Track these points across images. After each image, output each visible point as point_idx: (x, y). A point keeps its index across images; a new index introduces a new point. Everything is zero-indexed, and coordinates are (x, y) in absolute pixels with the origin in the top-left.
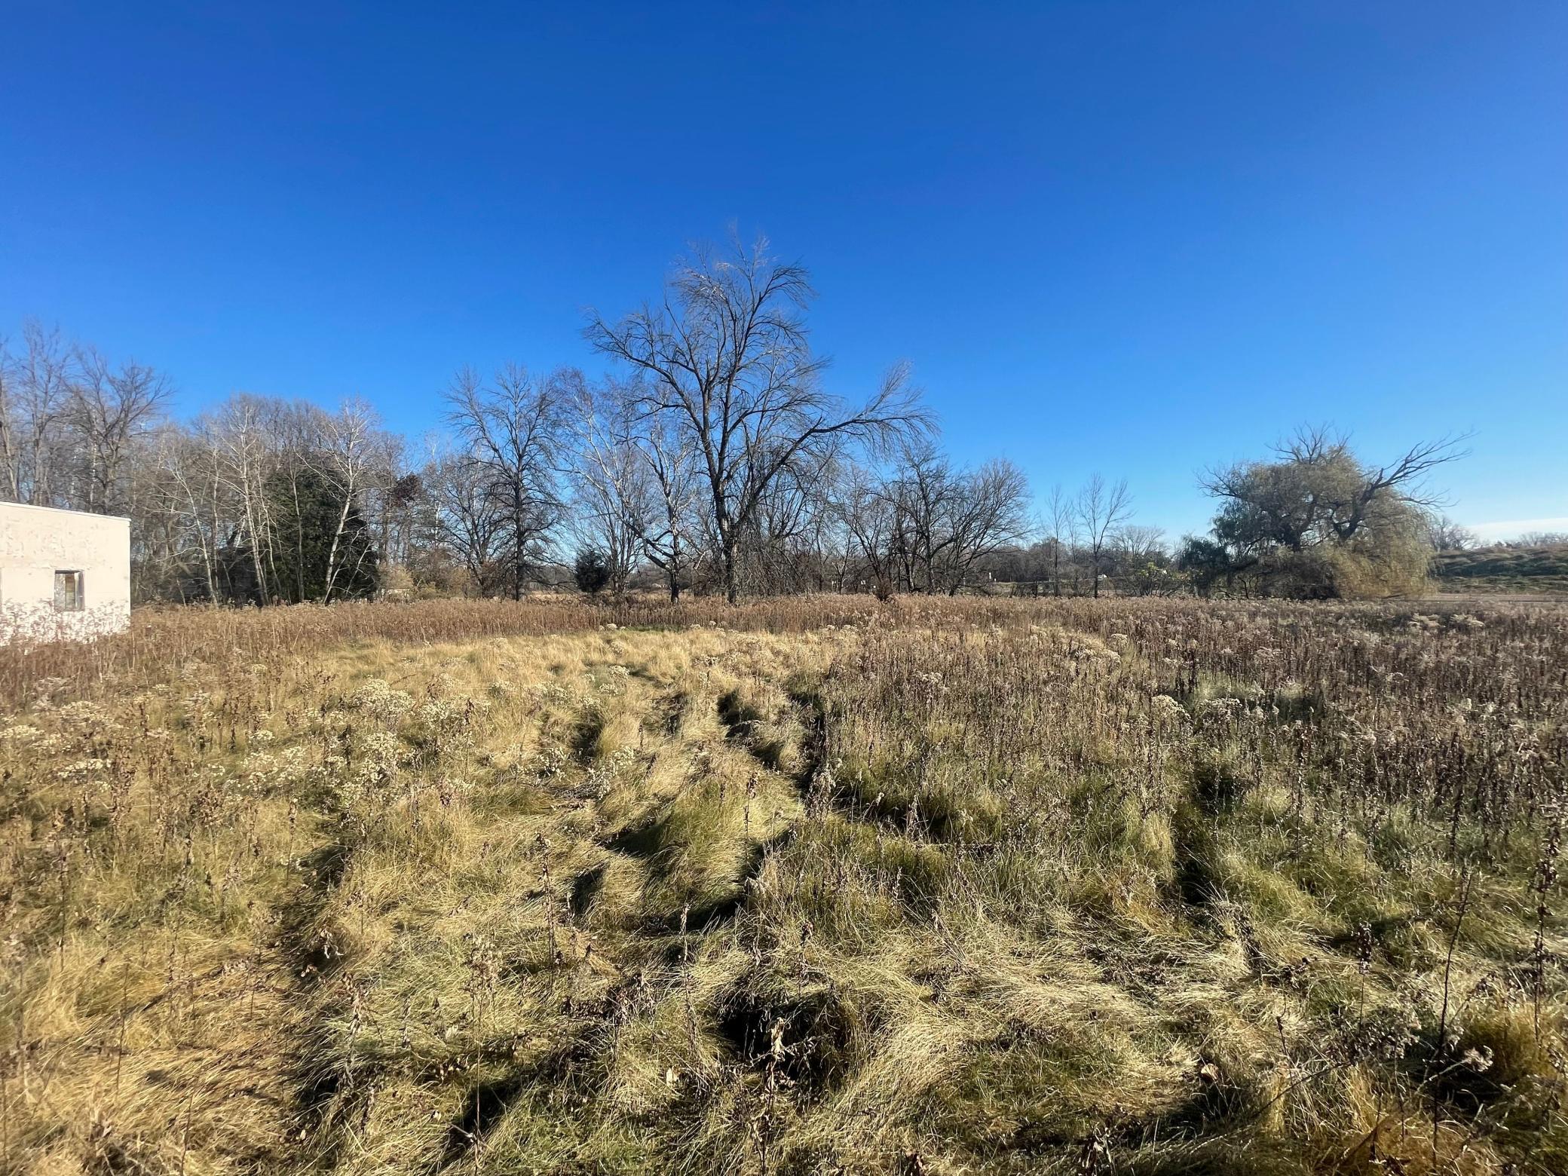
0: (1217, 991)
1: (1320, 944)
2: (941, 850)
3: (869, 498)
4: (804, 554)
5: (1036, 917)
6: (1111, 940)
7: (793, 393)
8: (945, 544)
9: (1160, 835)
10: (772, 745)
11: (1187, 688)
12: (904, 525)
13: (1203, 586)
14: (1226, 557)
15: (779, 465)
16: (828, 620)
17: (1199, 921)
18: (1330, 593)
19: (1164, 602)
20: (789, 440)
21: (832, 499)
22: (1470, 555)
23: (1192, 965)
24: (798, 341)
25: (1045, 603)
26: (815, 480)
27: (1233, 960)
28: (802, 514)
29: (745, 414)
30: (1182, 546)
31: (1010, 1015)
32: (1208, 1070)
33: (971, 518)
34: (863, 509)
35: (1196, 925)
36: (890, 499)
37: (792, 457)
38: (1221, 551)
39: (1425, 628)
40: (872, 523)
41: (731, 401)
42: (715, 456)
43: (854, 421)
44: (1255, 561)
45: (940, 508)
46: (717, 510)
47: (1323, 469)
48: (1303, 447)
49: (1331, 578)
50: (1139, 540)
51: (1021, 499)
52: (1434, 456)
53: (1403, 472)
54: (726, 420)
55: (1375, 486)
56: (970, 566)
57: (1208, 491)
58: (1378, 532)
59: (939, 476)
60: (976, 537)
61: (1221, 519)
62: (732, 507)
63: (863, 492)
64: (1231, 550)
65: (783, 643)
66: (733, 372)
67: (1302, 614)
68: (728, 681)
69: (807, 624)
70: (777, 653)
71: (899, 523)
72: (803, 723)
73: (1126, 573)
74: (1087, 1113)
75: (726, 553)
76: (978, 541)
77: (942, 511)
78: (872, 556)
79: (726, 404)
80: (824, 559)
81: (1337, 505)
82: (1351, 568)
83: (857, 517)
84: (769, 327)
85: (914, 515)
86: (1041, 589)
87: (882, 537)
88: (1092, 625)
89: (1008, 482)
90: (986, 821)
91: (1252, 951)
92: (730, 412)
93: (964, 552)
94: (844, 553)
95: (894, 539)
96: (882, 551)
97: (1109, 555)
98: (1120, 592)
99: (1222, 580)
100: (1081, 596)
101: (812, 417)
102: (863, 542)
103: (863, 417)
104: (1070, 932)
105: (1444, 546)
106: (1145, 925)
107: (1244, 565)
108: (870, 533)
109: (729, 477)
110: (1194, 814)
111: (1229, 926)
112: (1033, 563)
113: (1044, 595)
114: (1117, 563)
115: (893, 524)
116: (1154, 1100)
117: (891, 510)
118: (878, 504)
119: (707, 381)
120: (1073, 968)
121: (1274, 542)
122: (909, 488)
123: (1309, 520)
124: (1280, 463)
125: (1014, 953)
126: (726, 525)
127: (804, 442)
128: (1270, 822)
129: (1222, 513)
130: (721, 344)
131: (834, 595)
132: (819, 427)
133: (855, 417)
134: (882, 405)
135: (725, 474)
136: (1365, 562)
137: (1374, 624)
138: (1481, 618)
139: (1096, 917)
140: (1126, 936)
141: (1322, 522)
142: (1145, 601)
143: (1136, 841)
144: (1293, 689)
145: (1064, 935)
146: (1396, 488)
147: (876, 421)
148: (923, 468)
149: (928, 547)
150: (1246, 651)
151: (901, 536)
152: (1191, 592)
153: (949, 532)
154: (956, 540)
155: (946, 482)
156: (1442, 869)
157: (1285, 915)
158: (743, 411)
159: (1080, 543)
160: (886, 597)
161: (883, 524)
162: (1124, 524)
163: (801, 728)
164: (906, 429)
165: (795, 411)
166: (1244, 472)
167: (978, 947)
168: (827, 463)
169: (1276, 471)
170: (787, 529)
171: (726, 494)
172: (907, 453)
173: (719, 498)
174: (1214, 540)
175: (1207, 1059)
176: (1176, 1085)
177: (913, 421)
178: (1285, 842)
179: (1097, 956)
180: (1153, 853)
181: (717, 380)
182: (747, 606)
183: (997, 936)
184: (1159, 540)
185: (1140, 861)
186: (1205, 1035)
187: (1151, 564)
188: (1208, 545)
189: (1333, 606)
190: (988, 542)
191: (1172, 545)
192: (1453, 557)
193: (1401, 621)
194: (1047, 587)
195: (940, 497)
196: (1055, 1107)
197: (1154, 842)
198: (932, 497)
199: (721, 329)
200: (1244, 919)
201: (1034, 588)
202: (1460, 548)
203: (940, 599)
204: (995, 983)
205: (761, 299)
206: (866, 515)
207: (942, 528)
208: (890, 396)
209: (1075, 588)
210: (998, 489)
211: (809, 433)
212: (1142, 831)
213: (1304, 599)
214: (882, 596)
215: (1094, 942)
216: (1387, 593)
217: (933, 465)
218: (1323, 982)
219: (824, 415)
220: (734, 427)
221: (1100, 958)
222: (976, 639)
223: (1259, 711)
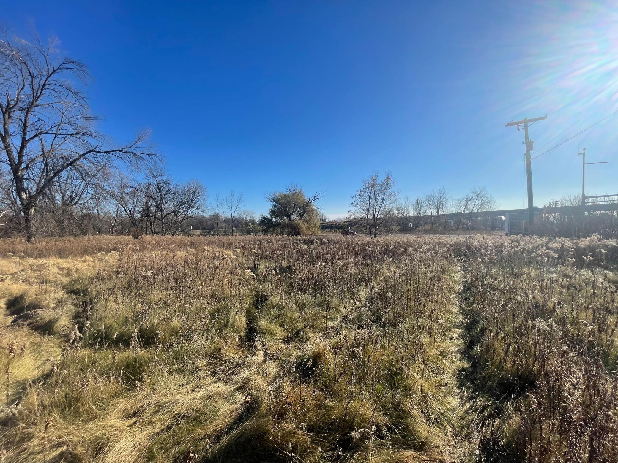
0: (254, 369)
1: (283, 342)
2: (148, 351)
3: (129, 190)
4: (87, 215)
5: (191, 366)
6: (220, 365)
7: (80, 129)
8: (170, 213)
9: (241, 321)
10: (50, 321)
11: (256, 266)
12: (150, 204)
13: (266, 231)
14: (272, 222)
15: (68, 165)
16: (101, 249)
17: (251, 347)
18: (298, 233)
19: (254, 237)
20: (76, 153)
21: (107, 188)
22: (327, 223)
23: (247, 363)
24: (82, 102)
25: (212, 238)
26: (94, 177)
27: (260, 356)
28: (85, 194)
29: (41, 133)
30: (260, 218)
31: (174, 413)
32: (248, 399)
33: (182, 203)
34: (125, 194)
35: (249, 349)
36: (141, 191)
37: (78, 162)
38: (271, 220)
39: (317, 243)
40: (131, 202)
41: (30, 122)
42: (15, 154)
43: (119, 151)
44: (280, 224)
45: (168, 197)
46: (17, 186)
47: (296, 196)
48: (292, 189)
49: (298, 229)
50: (247, 215)
51: (204, 197)
52: (320, 196)
53: (314, 200)
54: (24, 134)
55: (308, 203)
56: (182, 223)
57: (267, 200)
58: (309, 216)
59: (167, 183)
60: (184, 211)
61: (271, 210)
62: (31, 186)
63: (125, 186)
64: (274, 220)
65: (67, 263)
66: (31, 107)
67: (289, 240)
68: (17, 288)
69: (85, 252)
70: (62, 269)
71: (147, 203)
72: (74, 305)
73: (242, 227)
74: (203, 438)
75: (25, 212)
76: (186, 213)
77: (169, 199)
78: (131, 217)
79: (25, 124)
80: (101, 218)
81: (300, 207)
82: (303, 226)
83: (122, 199)
84: (61, 88)
85: (155, 200)
86: (212, 233)
87: (137, 209)
88: (228, 246)
89: (199, 189)
90: (174, 332)
91: (265, 352)
92: (28, 129)
93: (180, 217)
94: (114, 215)
95: (144, 210)
96: (137, 216)
97: (236, 220)
98: (240, 234)
99: (271, 229)
100: (227, 235)
101: (92, 144)
102: (126, 210)
103: (125, 150)
104: (205, 368)
105: (323, 221)
106: (232, 355)
107: (278, 225)
108: (130, 206)
109: (27, 168)
110: (253, 310)
111: (259, 346)
112: (209, 223)
113: (213, 235)
114: (239, 223)
115: (143, 202)
116: (229, 419)
117: (142, 196)
118: (135, 193)
119: (7, 106)
120: (205, 382)
121: (285, 218)
122: (152, 187)
123: (293, 211)
124: (286, 193)
125: (180, 386)
126: (24, 196)
127: (87, 156)
128: (274, 307)
129: (271, 208)
130: (21, 87)
131: (107, 236)
132: (97, 150)
133: (120, 149)
134: (135, 146)
135: (24, 165)
136: (306, 224)
137: (306, 242)
138: (328, 240)
139: (215, 358)
140: (225, 361)
141: (297, 212)
142: (248, 237)
143: (233, 325)
144: (284, 264)
145: (202, 370)
146: (312, 203)
147: (132, 153)
148: (159, 179)
149: (162, 215)
150: (273, 253)
151: (148, 209)
152: (262, 233)
153: (172, 208)
154: (175, 212)
155: (171, 186)
156: (313, 310)
157: (275, 336)
158: (40, 131)
159: (226, 216)
160: (138, 237)
161: (138, 203)
162: (242, 209)
163: (73, 308)
164: (150, 160)
165: (80, 138)
166: (277, 195)
167: (163, 389)
168: (103, 169)
169: (285, 196)
170: (75, 202)
171: (25, 177)
172: (151, 171)
173: (18, 180)
174: (269, 216)
175: (248, 395)
176: (237, 409)
177: (153, 157)
178: (277, 313)
179: (214, 373)
180: (238, 327)
181: (17, 108)
182: (42, 243)
183: (173, 381)
184: (253, 215)
185: (234, 332)
186: (248, 387)
187: (250, 224)
188: (267, 218)
189: (299, 237)
190: (190, 213)
191: (258, 219)
192: (324, 224)
193: (312, 242)
194: (215, 232)
195: (167, 192)
196: (190, 443)
197: (239, 323)
198: (164, 192)
199: (20, 78)
200: (263, 342)
201: (209, 233)
202: (325, 221)
203: (167, 237)
204: (168, 402)
205: (54, 71)
206: (127, 198)
207: (169, 206)
208: (140, 143)
209: (225, 232)
210: (195, 191)
211: (90, 152)
212: (235, 320)
213: (292, 235)
214: (135, 237)
215: (214, 368)
216: (311, 234)
217: (164, 178)
218: (283, 354)
219: (100, 144)
220: (32, 138)
221: (215, 374)
222: (181, 254)
223: (274, 272)
